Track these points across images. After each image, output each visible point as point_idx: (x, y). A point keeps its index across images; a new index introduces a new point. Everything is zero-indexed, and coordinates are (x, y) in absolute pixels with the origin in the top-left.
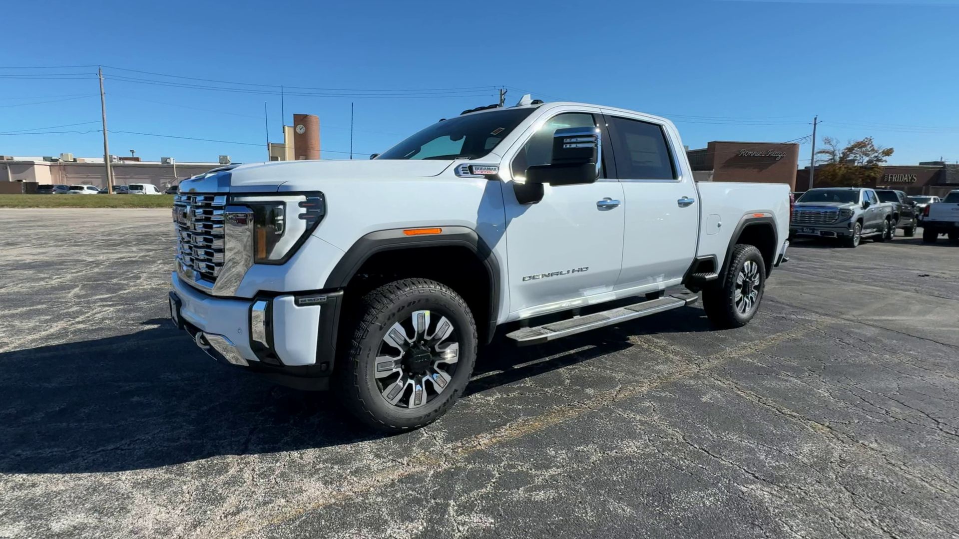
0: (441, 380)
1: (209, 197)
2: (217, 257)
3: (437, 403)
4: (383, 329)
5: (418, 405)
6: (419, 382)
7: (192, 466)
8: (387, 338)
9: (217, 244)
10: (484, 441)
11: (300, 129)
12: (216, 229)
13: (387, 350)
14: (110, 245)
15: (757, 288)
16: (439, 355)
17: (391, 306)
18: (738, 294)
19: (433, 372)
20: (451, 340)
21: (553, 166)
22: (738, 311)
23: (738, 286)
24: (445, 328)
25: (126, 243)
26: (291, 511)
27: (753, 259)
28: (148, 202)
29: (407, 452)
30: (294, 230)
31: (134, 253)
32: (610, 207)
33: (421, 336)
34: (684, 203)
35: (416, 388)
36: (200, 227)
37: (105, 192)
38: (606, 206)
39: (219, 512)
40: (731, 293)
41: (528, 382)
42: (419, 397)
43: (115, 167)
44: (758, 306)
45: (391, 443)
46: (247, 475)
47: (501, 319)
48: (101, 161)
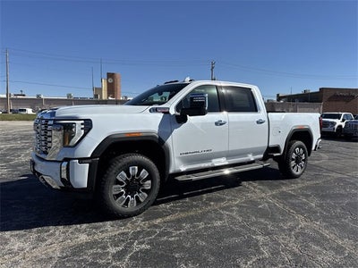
0: (143, 196)
1: (47, 121)
2: (49, 145)
3: (141, 206)
4: (117, 174)
5: (132, 206)
6: (132, 197)
7: (35, 230)
8: (118, 177)
9: (49, 139)
10: (158, 221)
11: (110, 81)
12: (49, 133)
13: (118, 182)
14: (7, 140)
15: (304, 160)
16: (142, 185)
17: (120, 164)
18: (293, 163)
19: (139, 192)
20: (147, 179)
21: (191, 108)
22: (294, 171)
23: (293, 160)
24: (144, 174)
25: (15, 139)
26: (72, 244)
27: (300, 147)
28: (28, 118)
29: (125, 225)
30: (79, 134)
31: (18, 144)
32: (221, 124)
33: (133, 177)
34: (260, 122)
35: (131, 199)
36: (43, 133)
37: (6, 113)
38: (219, 123)
39: (44, 244)
40: (289, 163)
41: (187, 199)
42: (132, 203)
43: (12, 99)
44: (305, 169)
45: (119, 222)
46: (57, 233)
47: (171, 171)
48: (5, 96)
